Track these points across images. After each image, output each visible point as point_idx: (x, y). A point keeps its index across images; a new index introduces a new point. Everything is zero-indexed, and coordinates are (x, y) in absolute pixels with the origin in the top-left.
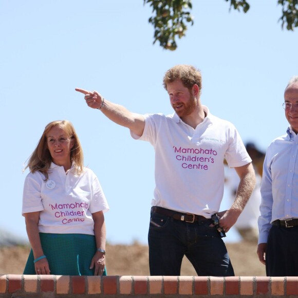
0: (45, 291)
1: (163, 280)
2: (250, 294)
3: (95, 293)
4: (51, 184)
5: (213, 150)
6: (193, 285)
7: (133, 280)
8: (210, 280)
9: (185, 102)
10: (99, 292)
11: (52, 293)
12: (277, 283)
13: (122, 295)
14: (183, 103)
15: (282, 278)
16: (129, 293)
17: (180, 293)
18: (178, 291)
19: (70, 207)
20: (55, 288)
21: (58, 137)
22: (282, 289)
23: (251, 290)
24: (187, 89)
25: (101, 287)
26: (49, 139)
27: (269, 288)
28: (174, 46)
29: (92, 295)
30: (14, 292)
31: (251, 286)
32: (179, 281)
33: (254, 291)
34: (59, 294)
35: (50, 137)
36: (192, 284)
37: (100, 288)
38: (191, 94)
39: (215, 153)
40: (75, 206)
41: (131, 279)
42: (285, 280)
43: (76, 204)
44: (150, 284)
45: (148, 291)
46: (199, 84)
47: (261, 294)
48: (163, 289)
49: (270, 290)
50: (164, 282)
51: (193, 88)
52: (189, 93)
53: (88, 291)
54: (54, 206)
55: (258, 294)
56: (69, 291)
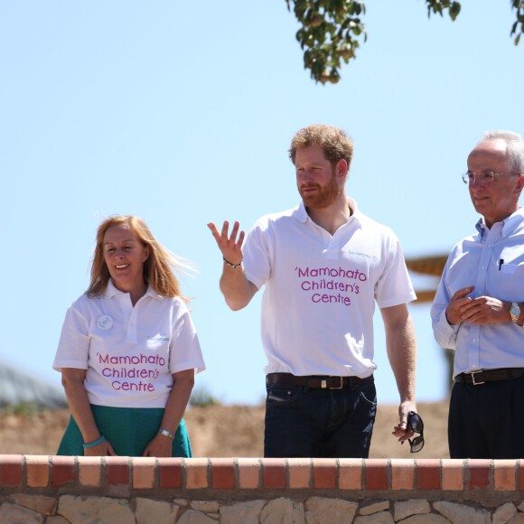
0: (115, 484)
1: (312, 464)
2: (457, 489)
3: (198, 487)
4: (105, 322)
5: (360, 272)
6: (362, 474)
7: (262, 465)
8: (390, 466)
9: (322, 184)
10: (205, 484)
11: (126, 487)
12: (505, 469)
13: (243, 490)
14: (318, 185)
15: (511, 462)
16: (256, 487)
17: (341, 487)
18: (337, 484)
19: (131, 361)
20: (130, 478)
21: (121, 243)
22: (513, 480)
23: (460, 481)
24: (328, 163)
25: (207, 477)
26: (106, 247)
27: (490, 478)
28: (334, 77)
29: (193, 490)
30: (62, 486)
31: (460, 476)
32: (339, 467)
33: (465, 484)
34: (136, 489)
35: (107, 243)
36: (360, 472)
37: (205, 479)
38: (334, 173)
39: (362, 277)
40: (140, 361)
41: (258, 463)
42: (518, 465)
43: (142, 357)
44: (290, 471)
45: (287, 484)
46: (348, 160)
47: (477, 488)
48: (313, 480)
49: (491, 481)
50: (313, 469)
51: (338, 165)
52: (330, 171)
53: (186, 483)
54: (104, 358)
55: (471, 488)
56: (154, 484)
